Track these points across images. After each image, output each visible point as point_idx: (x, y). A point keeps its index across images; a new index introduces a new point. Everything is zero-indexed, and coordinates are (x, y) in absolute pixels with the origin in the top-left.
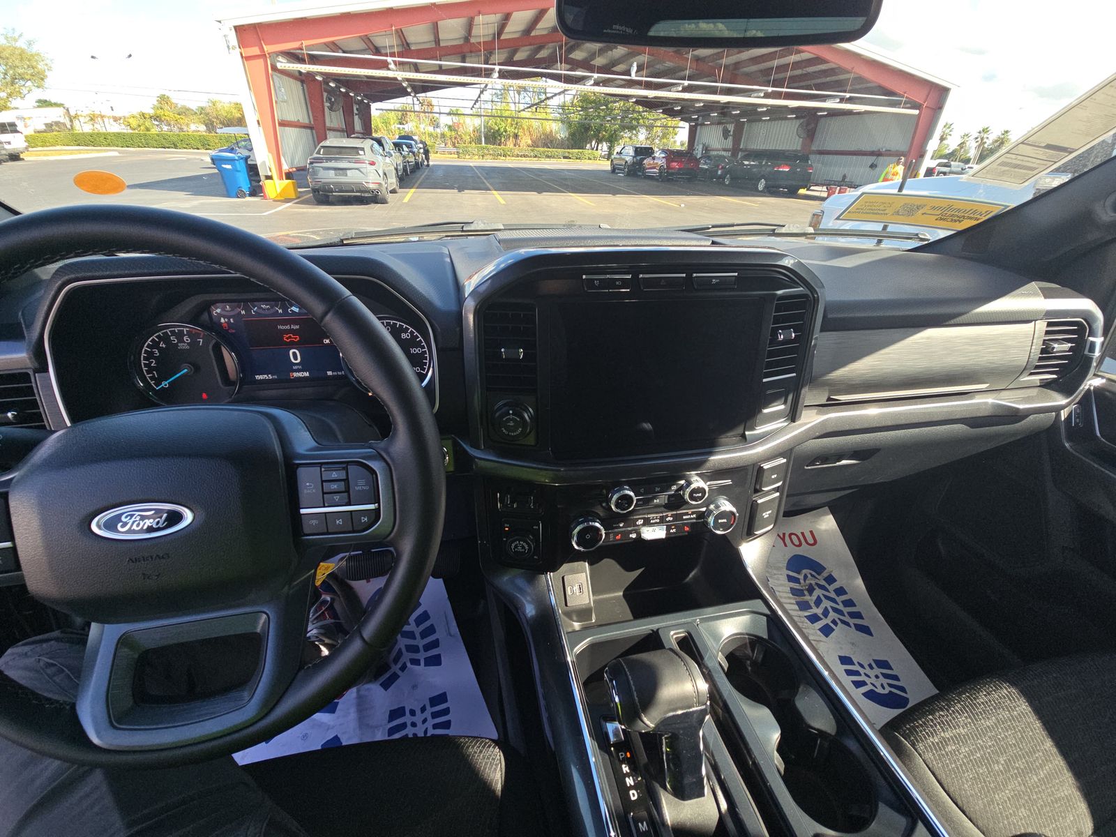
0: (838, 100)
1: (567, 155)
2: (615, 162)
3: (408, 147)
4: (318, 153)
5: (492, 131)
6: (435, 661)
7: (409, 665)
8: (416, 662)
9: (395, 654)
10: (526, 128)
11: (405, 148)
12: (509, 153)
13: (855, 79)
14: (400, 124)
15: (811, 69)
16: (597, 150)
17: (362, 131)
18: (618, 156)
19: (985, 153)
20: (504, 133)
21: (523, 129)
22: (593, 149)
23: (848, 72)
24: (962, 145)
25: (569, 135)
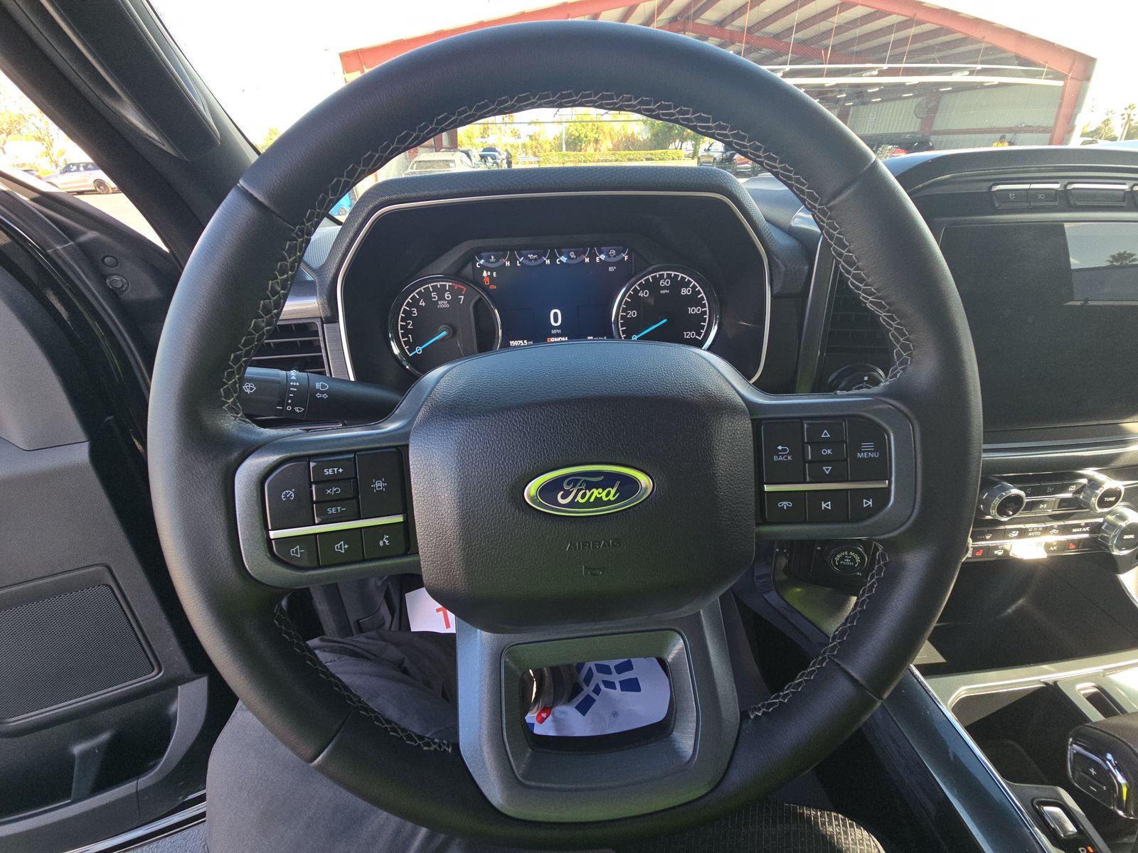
0: (967, 73)
1: (650, 156)
2: (702, 160)
3: (493, 159)
4: (412, 168)
5: (573, 137)
6: (632, 685)
7: (602, 687)
8: (610, 685)
9: (585, 674)
10: (607, 132)
11: (490, 159)
12: (590, 159)
13: (986, 49)
14: (482, 137)
15: (932, 42)
16: (681, 149)
17: (449, 147)
18: (706, 154)
19: (1132, 131)
20: (584, 139)
21: (604, 133)
22: (676, 148)
23: (978, 42)
24: (1106, 122)
25: (652, 135)
